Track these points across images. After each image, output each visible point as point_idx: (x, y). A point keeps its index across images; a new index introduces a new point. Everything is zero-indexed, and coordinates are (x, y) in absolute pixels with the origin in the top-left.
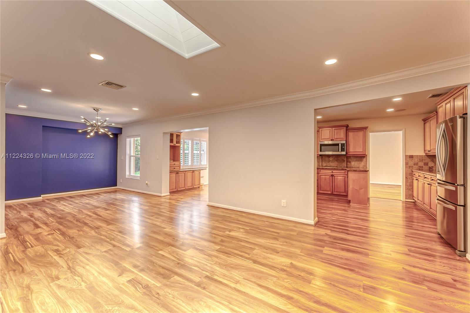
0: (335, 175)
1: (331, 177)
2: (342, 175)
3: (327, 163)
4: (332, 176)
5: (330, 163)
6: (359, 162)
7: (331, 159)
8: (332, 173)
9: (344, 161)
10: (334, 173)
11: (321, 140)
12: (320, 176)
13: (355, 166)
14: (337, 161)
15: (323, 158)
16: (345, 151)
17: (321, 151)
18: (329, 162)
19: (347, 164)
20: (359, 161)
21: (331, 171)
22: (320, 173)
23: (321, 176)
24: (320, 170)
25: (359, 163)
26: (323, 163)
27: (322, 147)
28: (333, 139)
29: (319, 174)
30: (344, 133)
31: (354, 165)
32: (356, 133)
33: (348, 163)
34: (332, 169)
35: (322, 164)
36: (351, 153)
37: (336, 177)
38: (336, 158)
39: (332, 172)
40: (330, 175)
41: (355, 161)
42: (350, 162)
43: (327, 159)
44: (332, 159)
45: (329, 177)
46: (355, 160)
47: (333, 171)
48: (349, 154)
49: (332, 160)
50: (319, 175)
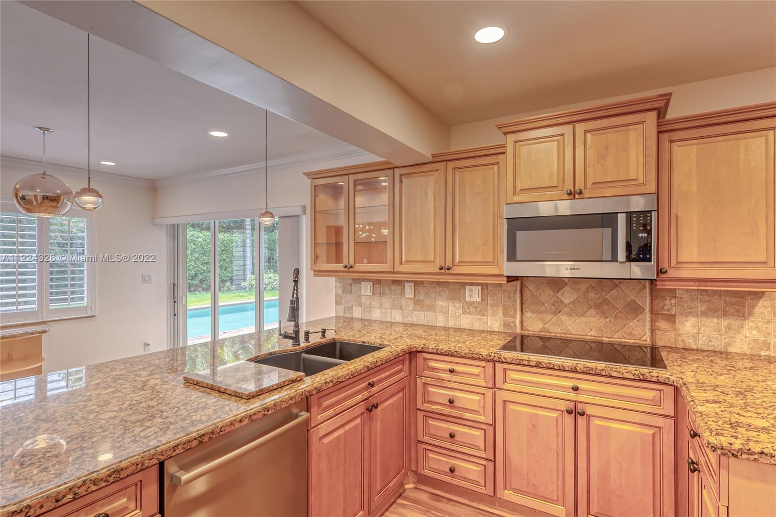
0: (589, 410)
1: (569, 419)
2: (639, 418)
3: (549, 316)
4: (575, 412)
5: (563, 318)
6: (724, 323)
7: (568, 296)
8: (572, 396)
9: (635, 310)
10: (582, 398)
11: (517, 199)
12: (505, 401)
13: (702, 343)
14: (598, 306)
15: (527, 294)
16: (650, 260)
17: (512, 256)
18: (557, 312)
19: (653, 330)
20: (725, 314)
21: (570, 384)
22: (507, 386)
23: (511, 407)
24: (505, 370)
25: (729, 328)
26: (528, 315)
27: (520, 234)
28: (580, 185)
29: (498, 392)
30: (645, 149)
31: (696, 337)
32: (721, 147)
33: (662, 324)
34: (574, 370)
35: (522, 322)
36: (684, 274)
37: (598, 422)
38: (592, 295)
39: (576, 389)
40: (563, 405)
41: (704, 314)
42: (671, 319)
43: (546, 294)
44: (575, 296)
45: (554, 415)
46: (702, 307)
47: (581, 385)
48: (672, 274)
49: (573, 303)
50: (501, 396)
